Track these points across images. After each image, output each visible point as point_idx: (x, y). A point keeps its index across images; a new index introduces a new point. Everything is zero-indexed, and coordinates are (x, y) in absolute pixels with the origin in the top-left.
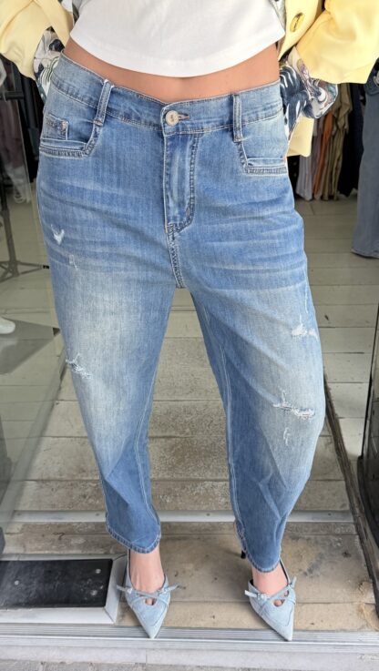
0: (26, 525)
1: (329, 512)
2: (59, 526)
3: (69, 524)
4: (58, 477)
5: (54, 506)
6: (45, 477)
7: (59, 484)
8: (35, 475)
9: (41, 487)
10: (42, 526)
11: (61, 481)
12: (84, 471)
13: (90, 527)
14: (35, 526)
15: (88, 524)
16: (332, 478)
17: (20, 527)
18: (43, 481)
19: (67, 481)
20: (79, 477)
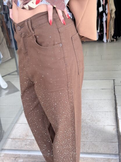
0: (5, 154)
1: (110, 154)
2: (16, 155)
3: (19, 154)
4: (19, 138)
5: (15, 148)
6: (15, 138)
7: (19, 140)
8: (12, 137)
9: (13, 141)
10: (10, 155)
11: (19, 139)
12: (28, 136)
13: (26, 156)
14: (8, 154)
15: (25, 155)
17: (3, 155)
18: (14, 139)
19: (21, 139)
20: (26, 138)
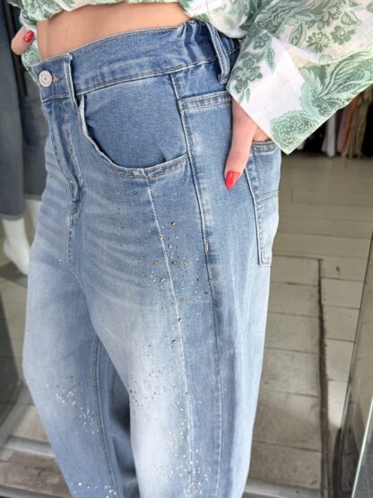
0: (16, 454)
1: (297, 488)
10: (29, 457)
14: (22, 455)
16: (309, 446)
17: (10, 454)
